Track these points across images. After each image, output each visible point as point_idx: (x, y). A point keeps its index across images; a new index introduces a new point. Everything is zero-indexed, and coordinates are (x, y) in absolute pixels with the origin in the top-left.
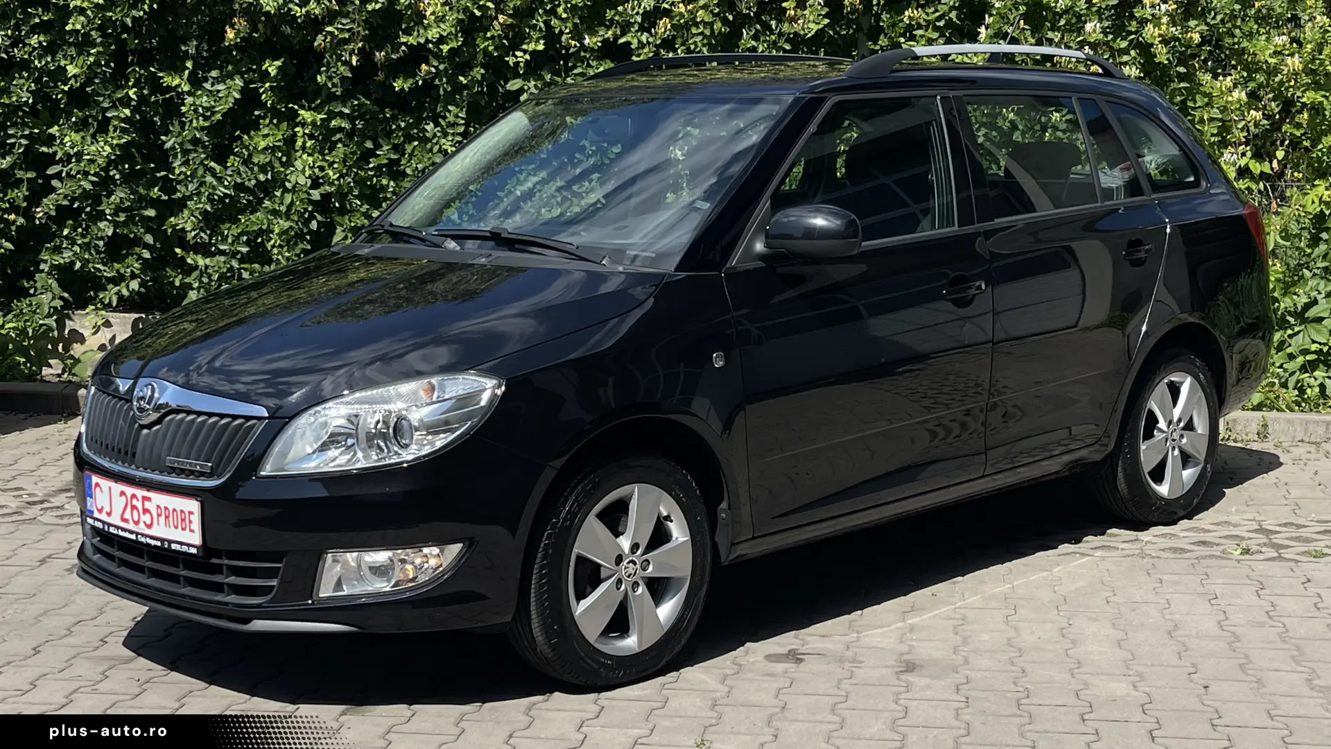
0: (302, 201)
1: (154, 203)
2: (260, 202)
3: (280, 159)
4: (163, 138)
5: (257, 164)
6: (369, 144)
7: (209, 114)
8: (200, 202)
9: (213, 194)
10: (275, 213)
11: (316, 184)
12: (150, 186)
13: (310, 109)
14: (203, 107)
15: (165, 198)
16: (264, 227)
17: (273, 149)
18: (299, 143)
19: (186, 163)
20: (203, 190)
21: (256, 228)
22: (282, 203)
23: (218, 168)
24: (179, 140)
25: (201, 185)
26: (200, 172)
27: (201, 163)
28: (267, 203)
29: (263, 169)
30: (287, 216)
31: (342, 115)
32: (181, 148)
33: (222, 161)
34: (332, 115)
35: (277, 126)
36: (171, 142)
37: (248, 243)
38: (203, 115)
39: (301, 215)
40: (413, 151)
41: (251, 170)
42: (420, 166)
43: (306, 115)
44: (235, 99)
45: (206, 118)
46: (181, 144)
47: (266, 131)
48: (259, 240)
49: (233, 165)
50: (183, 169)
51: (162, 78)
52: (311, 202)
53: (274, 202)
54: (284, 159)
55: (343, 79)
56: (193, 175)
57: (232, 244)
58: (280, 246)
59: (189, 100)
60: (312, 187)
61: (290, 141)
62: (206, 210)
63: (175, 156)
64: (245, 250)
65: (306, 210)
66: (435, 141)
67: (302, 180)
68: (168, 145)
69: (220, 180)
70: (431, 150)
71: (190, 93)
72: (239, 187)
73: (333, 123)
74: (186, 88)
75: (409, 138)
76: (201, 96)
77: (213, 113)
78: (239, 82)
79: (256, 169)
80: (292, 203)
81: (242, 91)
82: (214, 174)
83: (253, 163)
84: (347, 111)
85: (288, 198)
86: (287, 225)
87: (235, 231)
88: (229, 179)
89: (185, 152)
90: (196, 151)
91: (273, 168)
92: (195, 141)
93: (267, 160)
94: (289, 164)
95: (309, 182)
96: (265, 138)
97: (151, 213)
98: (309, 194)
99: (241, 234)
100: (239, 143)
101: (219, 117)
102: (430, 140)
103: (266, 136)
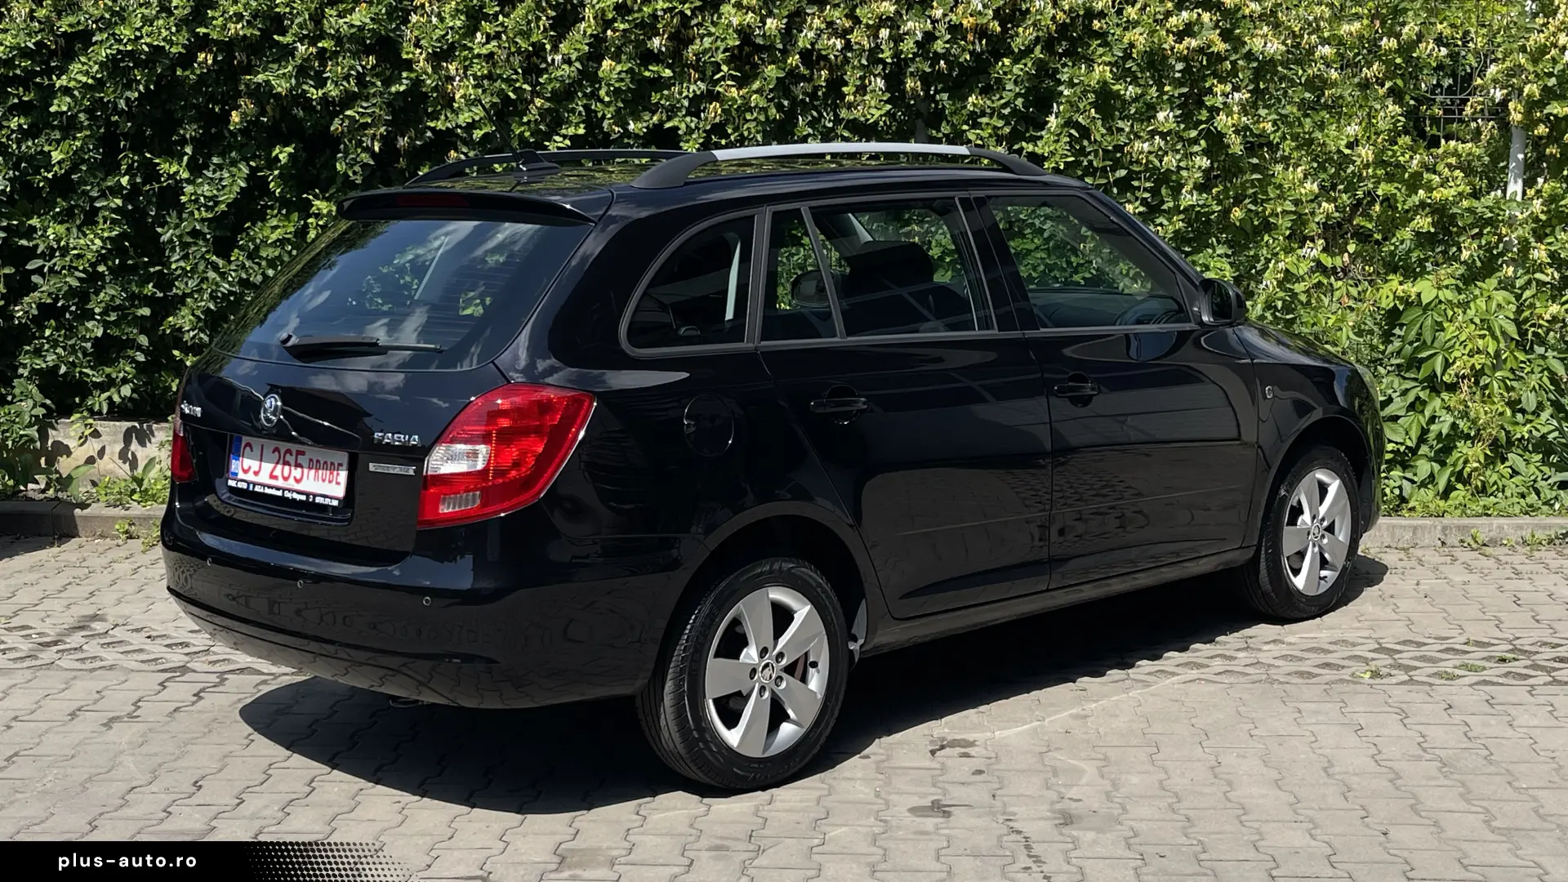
1: (149, 301)
3: (289, 253)
4: (159, 230)
5: (267, 259)
7: (211, 204)
8: (202, 300)
9: (216, 291)
12: (143, 283)
13: (324, 200)
14: (205, 197)
15: (160, 295)
17: (281, 242)
18: (310, 234)
19: (185, 257)
20: (205, 287)
23: (221, 262)
24: (178, 232)
25: (202, 281)
26: (201, 267)
27: (203, 257)
29: (272, 263)
32: (180, 241)
33: (226, 257)
35: (287, 217)
36: (169, 235)
38: (205, 206)
41: (259, 264)
43: (321, 206)
44: (241, 188)
45: (208, 209)
46: (180, 237)
47: (274, 222)
49: (238, 259)
50: (182, 264)
51: (158, 164)
54: (294, 252)
55: (364, 166)
56: (194, 270)
59: (189, 189)
61: (301, 233)
62: (208, 308)
63: (173, 250)
68: (165, 238)
69: (223, 275)
71: (188, 181)
72: (245, 283)
74: (185, 175)
76: (202, 184)
77: (217, 203)
78: (244, 169)
79: (264, 263)
81: (247, 179)
82: (216, 268)
83: (261, 258)
88: (233, 274)
89: (185, 246)
90: (196, 244)
91: (282, 262)
92: (195, 233)
93: (277, 254)
96: (274, 230)
97: (146, 311)
100: (243, 235)
101: (223, 207)
103: (275, 228)
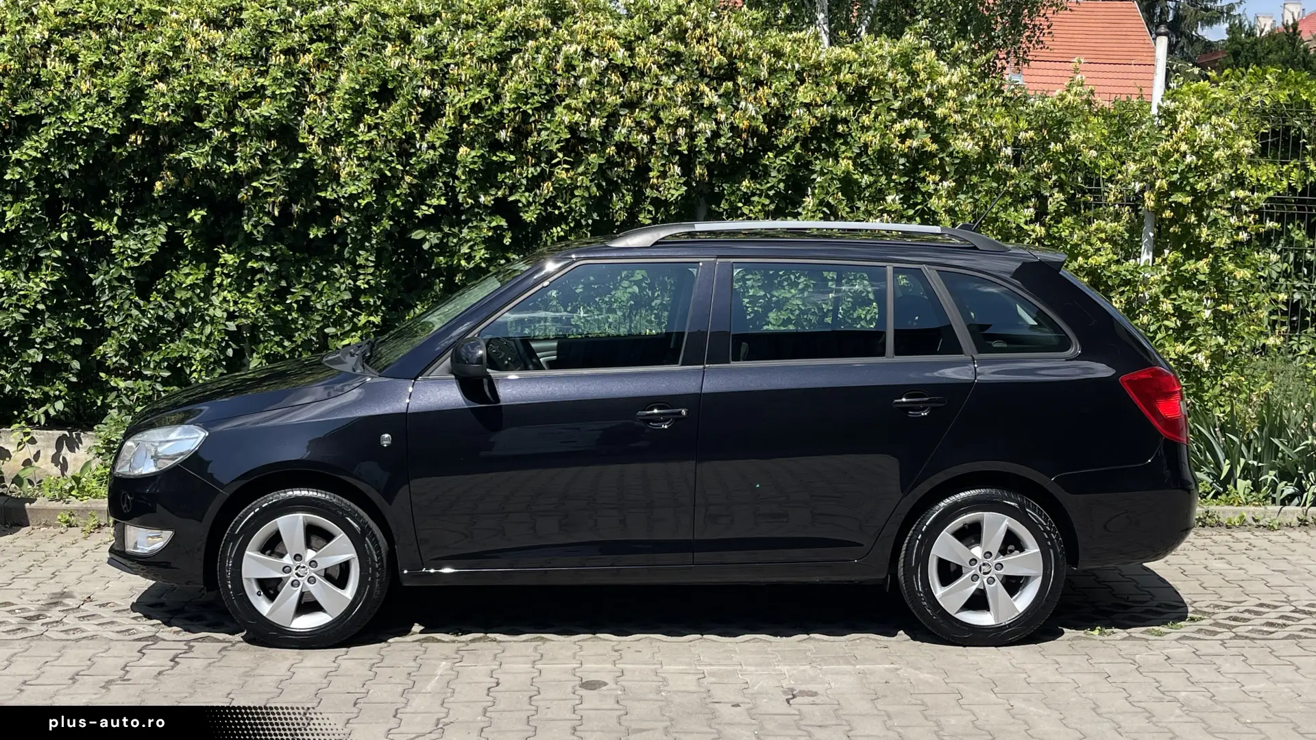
0: (219, 331)
1: (79, 332)
2: (180, 331)
3: (198, 295)
4: (91, 275)
5: (180, 300)
6: (283, 283)
7: (136, 255)
8: (127, 333)
9: (138, 325)
10: (194, 342)
11: (231, 316)
12: (76, 318)
13: (230, 253)
14: (131, 250)
15: (89, 328)
16: (185, 354)
17: (192, 287)
18: (218, 280)
19: (113, 298)
20: (129, 322)
21: (177, 355)
22: (202, 333)
23: (142, 303)
24: (107, 278)
25: (126, 317)
26: (126, 306)
27: (127, 298)
28: (187, 333)
29: (184, 303)
30: (206, 346)
31: (262, 258)
32: (110, 285)
33: (146, 298)
34: (250, 257)
35: (197, 267)
36: (100, 279)
37: (168, 368)
38: (131, 257)
39: (219, 343)
40: (322, 289)
41: (174, 304)
42: (330, 303)
43: (229, 258)
44: (162, 243)
45: (136, 260)
46: (109, 282)
47: (187, 270)
48: (179, 365)
49: (156, 300)
50: (110, 303)
51: (93, 223)
52: (227, 332)
53: (192, 332)
54: (202, 295)
55: (266, 227)
56: (120, 308)
57: (154, 369)
58: (201, 371)
59: (117, 243)
60: (229, 319)
61: (209, 279)
62: (132, 339)
63: (103, 292)
64: (166, 374)
65: (223, 339)
66: (342, 280)
67: (219, 313)
68: (97, 282)
69: (143, 312)
70: (339, 289)
71: (117, 237)
72: (160, 319)
73: (250, 264)
74: (115, 232)
75: (320, 278)
76: (128, 239)
77: (141, 255)
78: (163, 228)
79: (178, 303)
80: (211, 334)
81: (167, 236)
82: (138, 307)
83: (177, 299)
84: (267, 254)
85: (208, 329)
86: (207, 352)
87: (157, 358)
88: (152, 312)
89: (113, 289)
90: (122, 287)
91: (193, 303)
92: (121, 279)
93: (188, 296)
94: (206, 299)
95: (225, 315)
97: (78, 341)
98: (226, 326)
99: (163, 360)
100: (161, 280)
101: (147, 258)
102: (337, 280)
103: (187, 275)
